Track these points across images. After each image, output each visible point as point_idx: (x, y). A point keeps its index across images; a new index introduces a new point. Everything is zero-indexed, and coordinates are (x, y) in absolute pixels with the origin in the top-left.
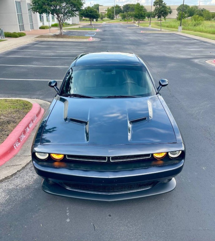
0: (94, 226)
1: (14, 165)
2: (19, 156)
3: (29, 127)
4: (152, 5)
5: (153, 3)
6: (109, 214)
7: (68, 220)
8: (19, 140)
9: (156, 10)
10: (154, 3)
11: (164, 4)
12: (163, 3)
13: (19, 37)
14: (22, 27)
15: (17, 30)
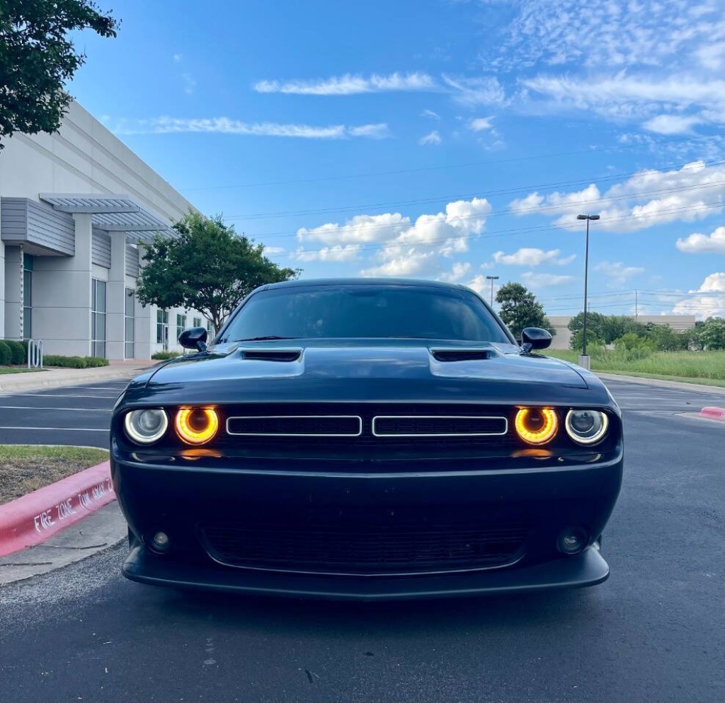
0: (307, 672)
1: (27, 562)
2: (48, 548)
3: (91, 496)
4: (494, 300)
5: (495, 295)
6: (366, 651)
7: (210, 662)
8: (54, 513)
9: (506, 312)
10: (500, 293)
11: (529, 296)
12: (527, 293)
13: (86, 367)
14: (101, 347)
15: (85, 352)
